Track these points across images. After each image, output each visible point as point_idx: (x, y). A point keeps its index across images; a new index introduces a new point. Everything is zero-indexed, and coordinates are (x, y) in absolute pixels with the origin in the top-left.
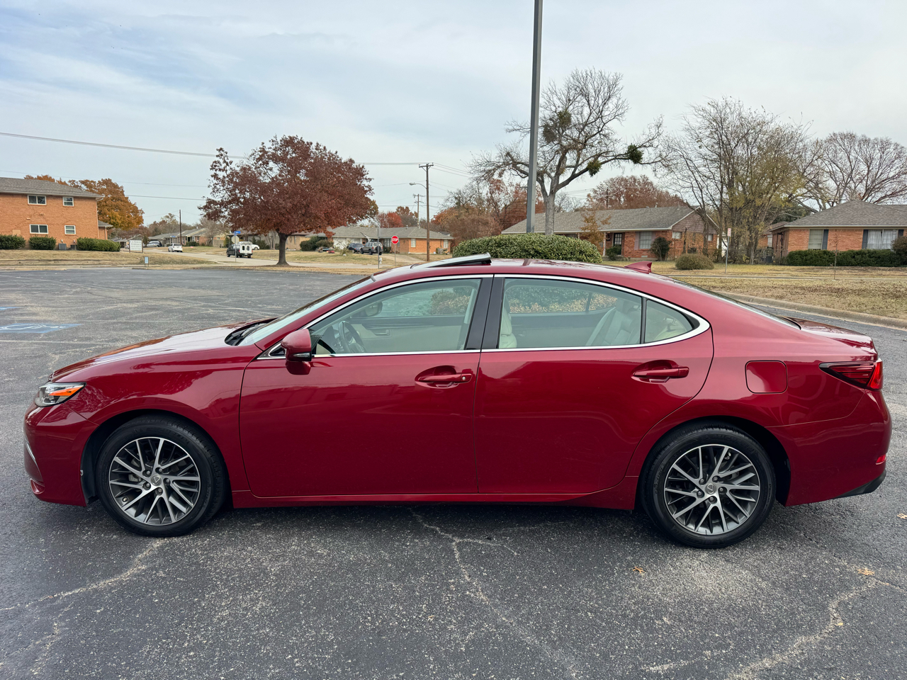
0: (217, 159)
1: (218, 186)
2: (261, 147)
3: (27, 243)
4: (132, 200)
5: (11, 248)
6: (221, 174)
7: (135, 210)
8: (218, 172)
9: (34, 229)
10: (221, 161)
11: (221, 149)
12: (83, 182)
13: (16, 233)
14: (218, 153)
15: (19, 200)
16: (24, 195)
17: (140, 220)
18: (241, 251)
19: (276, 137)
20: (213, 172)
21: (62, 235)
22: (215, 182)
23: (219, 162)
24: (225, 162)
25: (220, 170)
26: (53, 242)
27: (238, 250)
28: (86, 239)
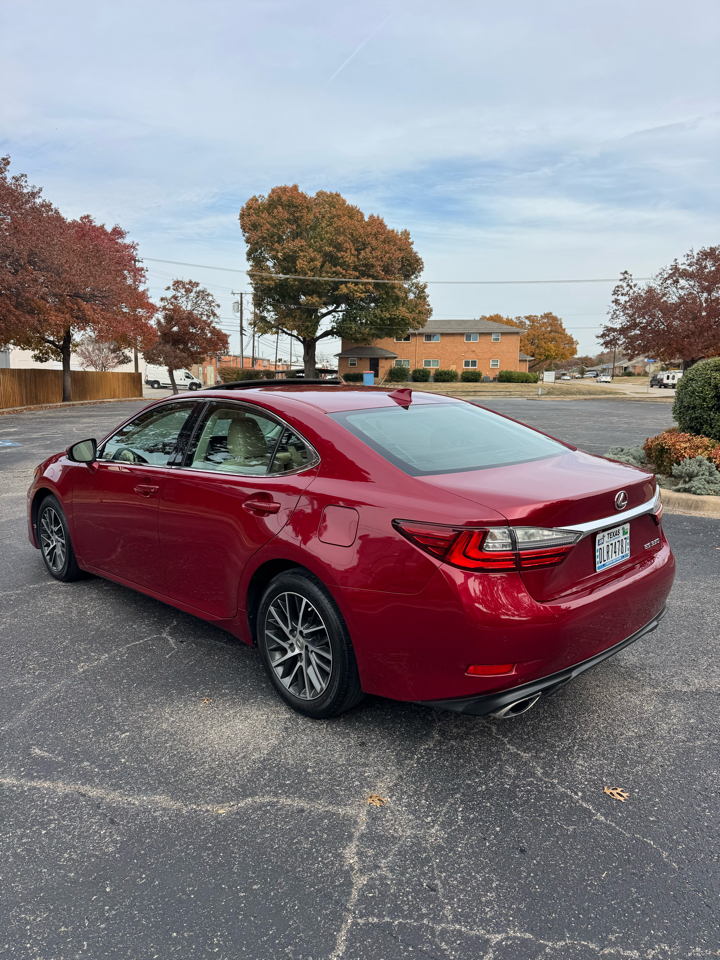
0: (621, 283)
1: (618, 312)
2: (674, 264)
3: (459, 376)
4: (568, 332)
5: (447, 381)
6: (623, 299)
7: (571, 341)
8: (620, 297)
9: (467, 364)
10: (625, 285)
11: (626, 272)
12: (527, 318)
13: (453, 368)
14: (622, 277)
15: (458, 338)
16: (462, 334)
17: (574, 352)
18: (665, 381)
19: (691, 251)
20: (614, 298)
21: (488, 369)
22: (615, 307)
23: (622, 287)
24: (628, 285)
25: (622, 295)
26: (479, 375)
27: (662, 380)
28: (507, 372)
